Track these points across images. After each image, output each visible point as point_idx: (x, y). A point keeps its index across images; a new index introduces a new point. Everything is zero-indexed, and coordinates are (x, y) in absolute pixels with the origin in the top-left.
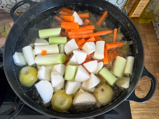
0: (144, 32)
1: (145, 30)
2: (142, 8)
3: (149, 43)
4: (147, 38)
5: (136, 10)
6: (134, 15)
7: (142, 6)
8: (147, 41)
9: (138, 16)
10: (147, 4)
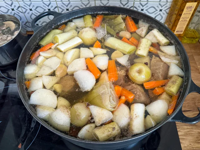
0: (191, 53)
1: (193, 51)
2: (185, 23)
3: (199, 65)
4: (195, 59)
5: (178, 25)
6: (177, 32)
7: (184, 21)
8: (196, 64)
9: (182, 33)
10: (190, 18)
